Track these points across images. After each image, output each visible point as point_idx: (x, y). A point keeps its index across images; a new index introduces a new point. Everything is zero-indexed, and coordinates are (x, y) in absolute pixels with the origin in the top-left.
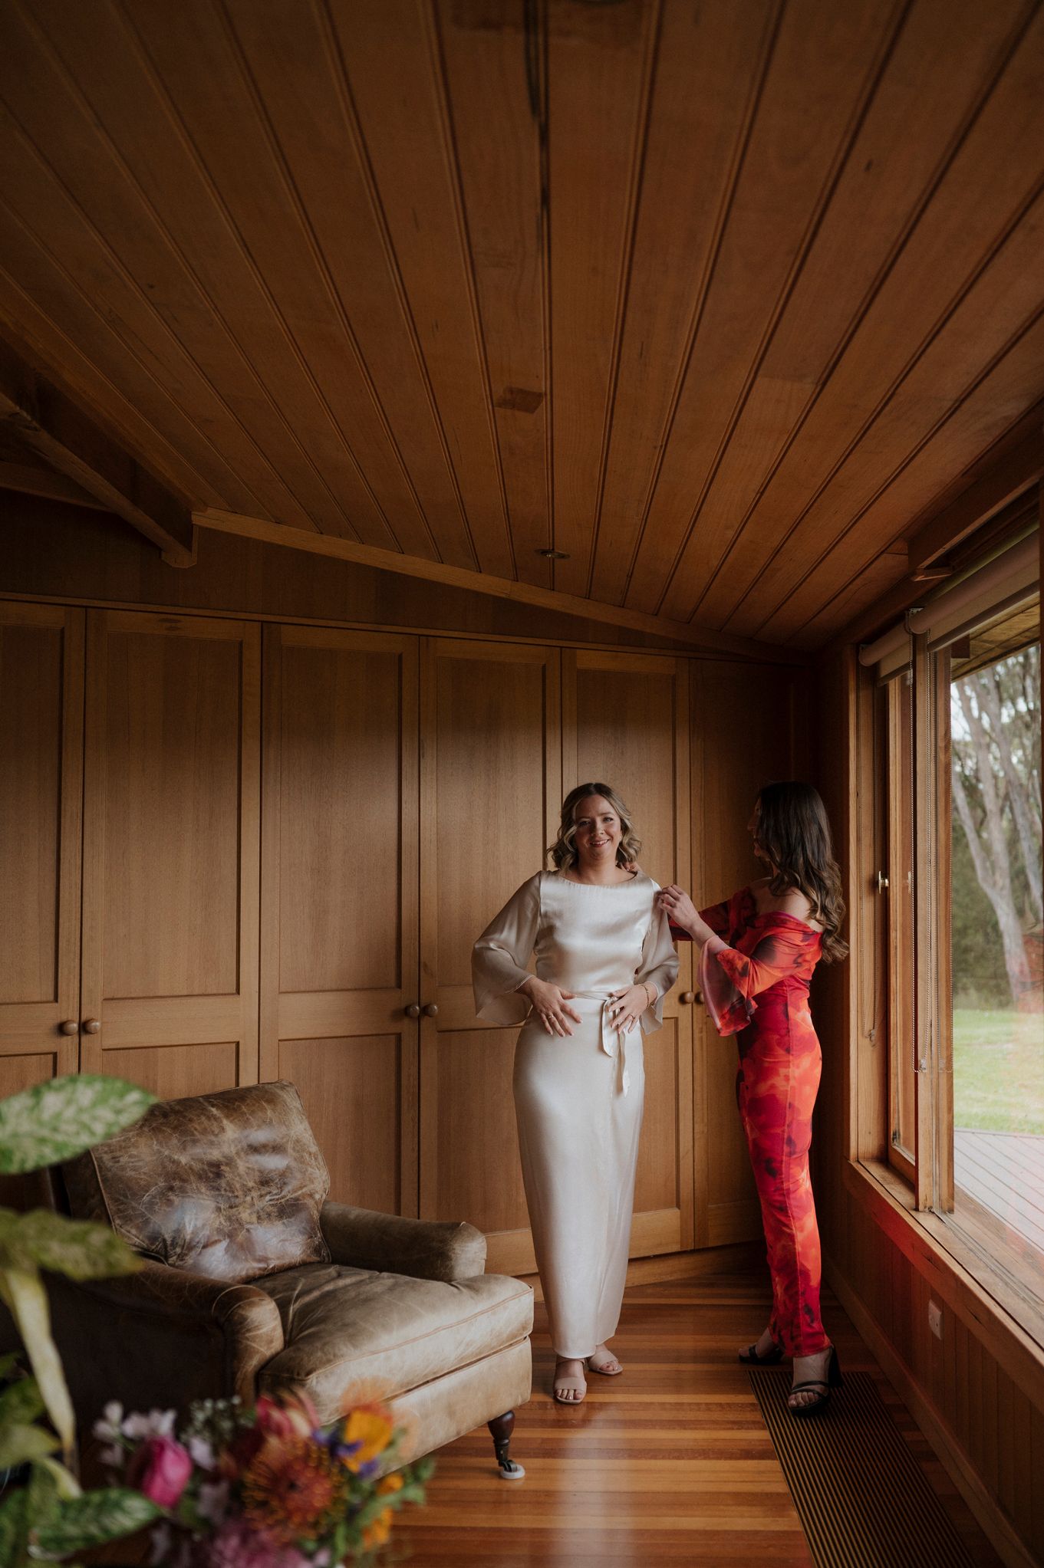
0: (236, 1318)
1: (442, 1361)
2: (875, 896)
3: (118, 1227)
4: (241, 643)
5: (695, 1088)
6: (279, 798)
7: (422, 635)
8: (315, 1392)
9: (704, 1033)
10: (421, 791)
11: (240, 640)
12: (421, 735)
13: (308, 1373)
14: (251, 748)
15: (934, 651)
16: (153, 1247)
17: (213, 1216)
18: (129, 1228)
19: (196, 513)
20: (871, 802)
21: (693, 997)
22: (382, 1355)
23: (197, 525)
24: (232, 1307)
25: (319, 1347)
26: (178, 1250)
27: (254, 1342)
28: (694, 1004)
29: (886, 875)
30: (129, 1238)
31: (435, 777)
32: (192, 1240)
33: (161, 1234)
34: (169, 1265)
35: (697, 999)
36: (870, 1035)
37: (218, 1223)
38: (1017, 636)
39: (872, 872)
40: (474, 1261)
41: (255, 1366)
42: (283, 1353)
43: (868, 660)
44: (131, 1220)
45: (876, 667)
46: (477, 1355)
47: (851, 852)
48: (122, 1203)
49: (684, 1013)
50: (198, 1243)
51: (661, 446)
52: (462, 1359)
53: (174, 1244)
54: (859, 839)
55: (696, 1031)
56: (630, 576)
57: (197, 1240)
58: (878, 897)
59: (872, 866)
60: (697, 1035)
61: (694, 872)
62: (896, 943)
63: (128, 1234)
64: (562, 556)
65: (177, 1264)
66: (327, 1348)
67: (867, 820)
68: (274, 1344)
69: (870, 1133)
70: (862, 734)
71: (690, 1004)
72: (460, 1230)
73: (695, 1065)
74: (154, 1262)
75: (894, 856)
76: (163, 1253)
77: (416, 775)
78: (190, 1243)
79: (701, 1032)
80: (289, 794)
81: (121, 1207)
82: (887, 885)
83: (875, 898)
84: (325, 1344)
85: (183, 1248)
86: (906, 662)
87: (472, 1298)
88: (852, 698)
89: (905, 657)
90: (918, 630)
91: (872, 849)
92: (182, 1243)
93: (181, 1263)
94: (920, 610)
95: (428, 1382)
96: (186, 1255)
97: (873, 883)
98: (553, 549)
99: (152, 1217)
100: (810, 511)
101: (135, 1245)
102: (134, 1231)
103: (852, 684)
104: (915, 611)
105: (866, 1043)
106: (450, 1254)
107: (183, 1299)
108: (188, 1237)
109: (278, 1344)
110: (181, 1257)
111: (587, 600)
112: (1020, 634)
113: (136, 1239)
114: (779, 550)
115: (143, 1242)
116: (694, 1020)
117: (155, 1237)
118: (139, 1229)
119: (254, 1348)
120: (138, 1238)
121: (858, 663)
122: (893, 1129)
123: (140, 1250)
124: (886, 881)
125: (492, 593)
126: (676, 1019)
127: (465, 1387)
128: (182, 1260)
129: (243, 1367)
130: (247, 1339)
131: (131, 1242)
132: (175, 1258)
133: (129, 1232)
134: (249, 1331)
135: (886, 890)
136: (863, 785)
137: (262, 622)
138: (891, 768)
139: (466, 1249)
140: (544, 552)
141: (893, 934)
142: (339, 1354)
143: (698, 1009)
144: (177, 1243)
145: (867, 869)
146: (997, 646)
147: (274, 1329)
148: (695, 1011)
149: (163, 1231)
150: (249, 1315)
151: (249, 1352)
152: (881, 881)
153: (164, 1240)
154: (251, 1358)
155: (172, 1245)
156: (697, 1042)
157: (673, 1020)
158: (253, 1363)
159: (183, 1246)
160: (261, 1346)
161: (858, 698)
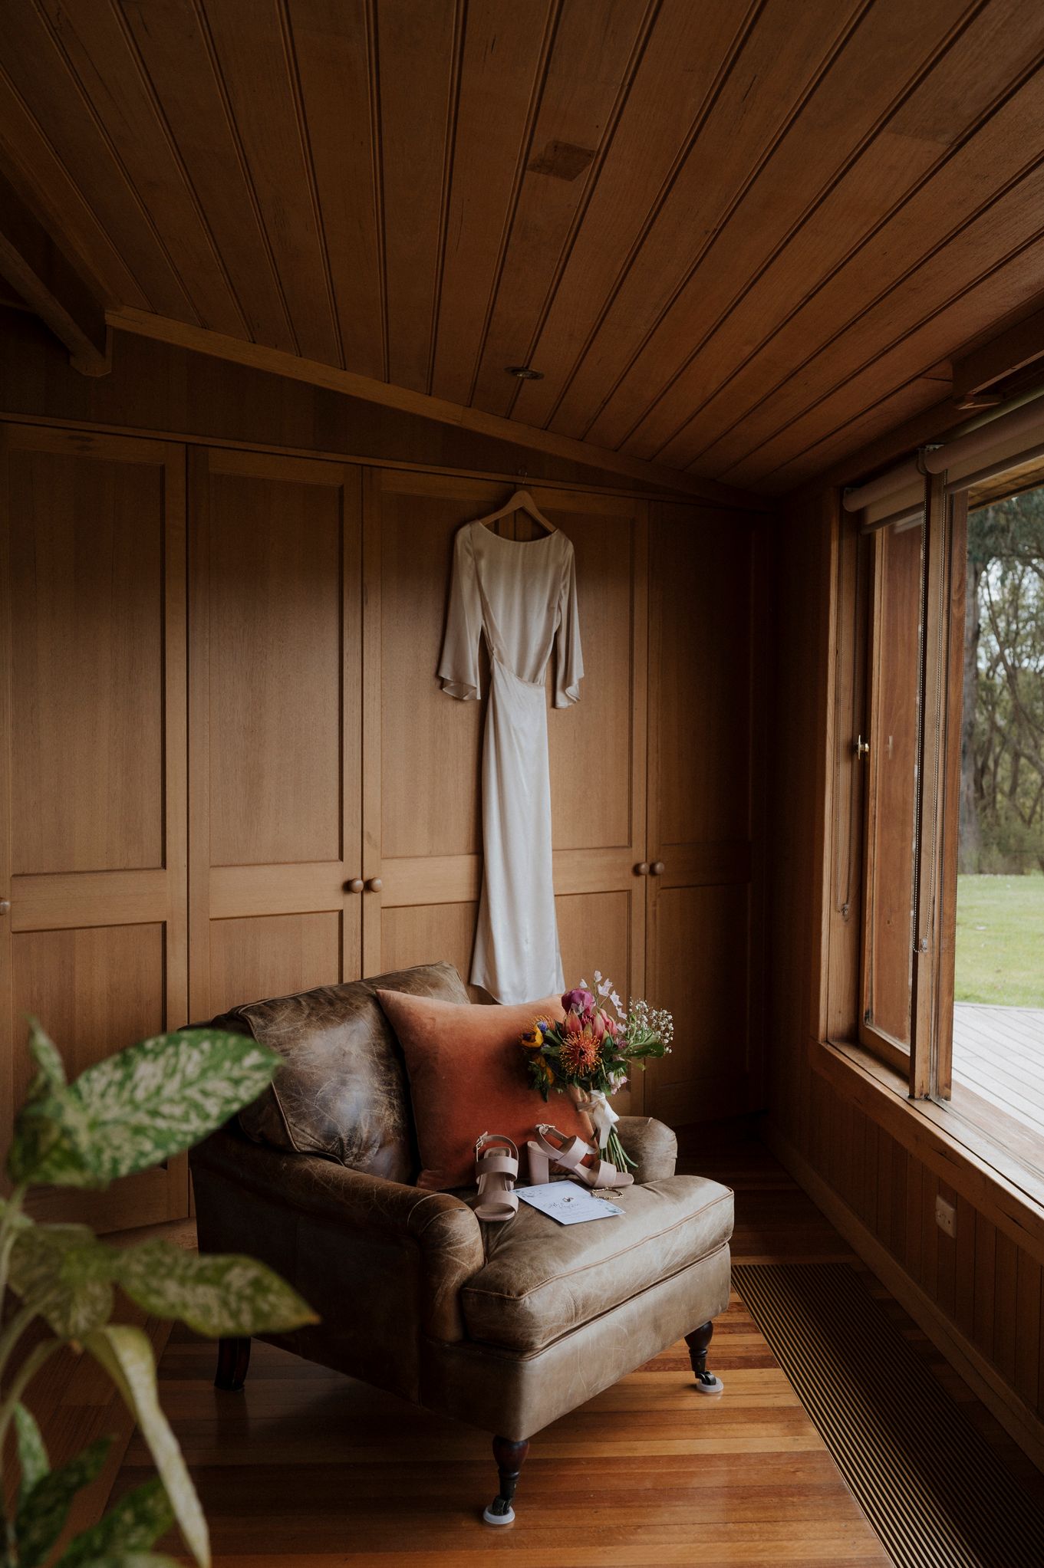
0: (436, 1230)
1: (650, 1273)
2: (852, 761)
3: (291, 1125)
4: (163, 468)
5: (648, 965)
6: (207, 647)
7: (366, 465)
8: (529, 1313)
9: (658, 908)
10: (364, 642)
11: (162, 463)
12: (365, 578)
13: (520, 1294)
14: (176, 588)
15: (951, 493)
16: (329, 1147)
17: (387, 1113)
18: (303, 1127)
19: (110, 312)
20: (851, 661)
21: (648, 868)
22: (593, 1270)
23: (111, 326)
24: (430, 1219)
25: (527, 1262)
26: (355, 1150)
27: (456, 1256)
28: (649, 876)
29: (866, 739)
30: (304, 1137)
31: (379, 626)
32: (368, 1138)
33: (337, 1133)
34: (346, 1166)
35: (652, 871)
36: (843, 910)
37: (392, 1120)
38: (1007, 483)
39: (850, 736)
40: (666, 1161)
41: (457, 1282)
42: (487, 1268)
43: (853, 505)
44: (304, 1118)
45: (861, 514)
46: (682, 1265)
47: (828, 715)
48: (296, 1100)
49: (638, 885)
50: (375, 1142)
51: (715, 230)
52: (668, 1270)
53: (351, 1144)
54: (837, 701)
55: (650, 904)
56: (605, 403)
57: (373, 1139)
58: (856, 763)
59: (850, 730)
60: (650, 909)
61: (650, 734)
62: (875, 812)
63: (303, 1133)
64: (536, 376)
65: (354, 1165)
66: (536, 1264)
67: (846, 680)
68: (475, 1258)
69: (840, 1012)
70: (844, 586)
71: (644, 877)
72: (649, 1127)
73: (648, 941)
74: (332, 1163)
75: (876, 719)
76: (340, 1153)
77: (359, 623)
78: (367, 1143)
79: (655, 905)
80: (219, 643)
81: (293, 1104)
82: (867, 750)
83: (852, 764)
84: (532, 1259)
85: (359, 1149)
86: (919, 502)
87: (674, 1203)
88: (834, 546)
89: (918, 496)
90: (935, 469)
91: (851, 712)
92: (359, 1143)
93: (358, 1164)
94: (937, 447)
95: (634, 1296)
96: (363, 1155)
97: (852, 748)
98: (527, 367)
99: (327, 1115)
100: (858, 323)
101: (309, 1145)
102: (308, 1130)
103: (835, 531)
104: (931, 447)
105: (838, 917)
106: (641, 1153)
107: (372, 1207)
108: (365, 1136)
109: (479, 1258)
110: (358, 1157)
111: (544, 431)
112: (1010, 481)
113: (311, 1139)
114: (796, 373)
115: (319, 1142)
116: (648, 891)
117: (331, 1136)
118: (315, 1128)
119: (455, 1262)
120: (314, 1138)
121: (842, 507)
122: (865, 1007)
123: (316, 1150)
124: (867, 746)
125: (442, 419)
126: (629, 892)
127: (670, 1300)
128: (359, 1161)
129: (444, 1283)
130: (449, 1253)
131: (306, 1142)
132: (351, 1158)
133: (304, 1131)
134: (450, 1244)
135: (865, 754)
136: (844, 642)
137: (187, 444)
138: (875, 623)
139: (658, 1148)
140: (515, 371)
141: (871, 803)
142: (550, 1271)
143: (652, 881)
144: (354, 1143)
145: (845, 733)
146: (978, 495)
147: (476, 1242)
148: (648, 881)
149: (340, 1130)
150: (450, 1227)
151: (448, 1267)
152: (860, 746)
153: (341, 1140)
154: (453, 1273)
155: (349, 1144)
156: (650, 916)
157: (626, 893)
158: (455, 1279)
159: (361, 1145)
160: (463, 1261)
161: (840, 546)
